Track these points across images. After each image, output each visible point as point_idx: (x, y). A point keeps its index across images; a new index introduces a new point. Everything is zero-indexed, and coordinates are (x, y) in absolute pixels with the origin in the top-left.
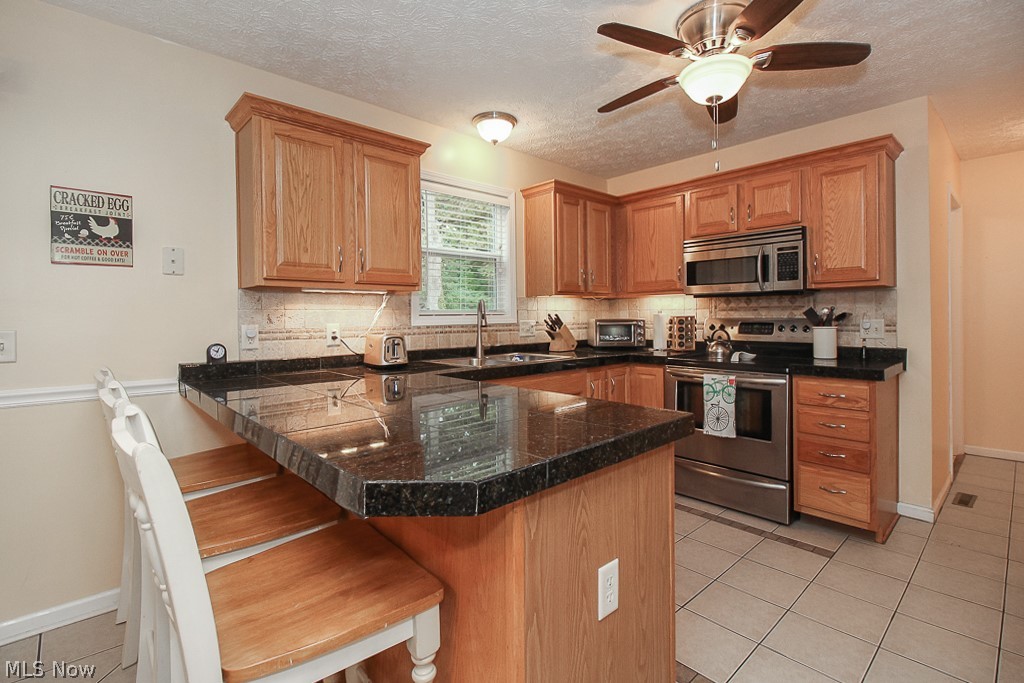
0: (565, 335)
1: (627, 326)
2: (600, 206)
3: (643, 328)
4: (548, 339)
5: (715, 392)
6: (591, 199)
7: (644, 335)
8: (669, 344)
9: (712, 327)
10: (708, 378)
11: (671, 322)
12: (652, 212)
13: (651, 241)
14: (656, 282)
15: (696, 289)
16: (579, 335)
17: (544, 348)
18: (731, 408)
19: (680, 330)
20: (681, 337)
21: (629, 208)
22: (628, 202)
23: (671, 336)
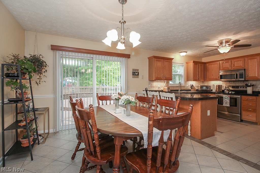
0: (194, 88)
1: (207, 87)
2: (201, 64)
3: (210, 87)
4: (191, 89)
5: (225, 98)
6: (200, 63)
7: (210, 88)
8: (216, 90)
9: (226, 87)
10: (224, 96)
11: (217, 86)
12: (212, 65)
13: (212, 71)
14: (213, 78)
15: (223, 80)
16: (197, 88)
17: (190, 90)
18: (229, 101)
19: (219, 87)
20: (219, 89)
21: (207, 64)
22: (207, 63)
23: (216, 89)
